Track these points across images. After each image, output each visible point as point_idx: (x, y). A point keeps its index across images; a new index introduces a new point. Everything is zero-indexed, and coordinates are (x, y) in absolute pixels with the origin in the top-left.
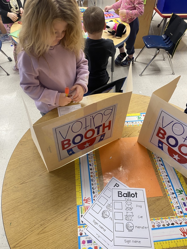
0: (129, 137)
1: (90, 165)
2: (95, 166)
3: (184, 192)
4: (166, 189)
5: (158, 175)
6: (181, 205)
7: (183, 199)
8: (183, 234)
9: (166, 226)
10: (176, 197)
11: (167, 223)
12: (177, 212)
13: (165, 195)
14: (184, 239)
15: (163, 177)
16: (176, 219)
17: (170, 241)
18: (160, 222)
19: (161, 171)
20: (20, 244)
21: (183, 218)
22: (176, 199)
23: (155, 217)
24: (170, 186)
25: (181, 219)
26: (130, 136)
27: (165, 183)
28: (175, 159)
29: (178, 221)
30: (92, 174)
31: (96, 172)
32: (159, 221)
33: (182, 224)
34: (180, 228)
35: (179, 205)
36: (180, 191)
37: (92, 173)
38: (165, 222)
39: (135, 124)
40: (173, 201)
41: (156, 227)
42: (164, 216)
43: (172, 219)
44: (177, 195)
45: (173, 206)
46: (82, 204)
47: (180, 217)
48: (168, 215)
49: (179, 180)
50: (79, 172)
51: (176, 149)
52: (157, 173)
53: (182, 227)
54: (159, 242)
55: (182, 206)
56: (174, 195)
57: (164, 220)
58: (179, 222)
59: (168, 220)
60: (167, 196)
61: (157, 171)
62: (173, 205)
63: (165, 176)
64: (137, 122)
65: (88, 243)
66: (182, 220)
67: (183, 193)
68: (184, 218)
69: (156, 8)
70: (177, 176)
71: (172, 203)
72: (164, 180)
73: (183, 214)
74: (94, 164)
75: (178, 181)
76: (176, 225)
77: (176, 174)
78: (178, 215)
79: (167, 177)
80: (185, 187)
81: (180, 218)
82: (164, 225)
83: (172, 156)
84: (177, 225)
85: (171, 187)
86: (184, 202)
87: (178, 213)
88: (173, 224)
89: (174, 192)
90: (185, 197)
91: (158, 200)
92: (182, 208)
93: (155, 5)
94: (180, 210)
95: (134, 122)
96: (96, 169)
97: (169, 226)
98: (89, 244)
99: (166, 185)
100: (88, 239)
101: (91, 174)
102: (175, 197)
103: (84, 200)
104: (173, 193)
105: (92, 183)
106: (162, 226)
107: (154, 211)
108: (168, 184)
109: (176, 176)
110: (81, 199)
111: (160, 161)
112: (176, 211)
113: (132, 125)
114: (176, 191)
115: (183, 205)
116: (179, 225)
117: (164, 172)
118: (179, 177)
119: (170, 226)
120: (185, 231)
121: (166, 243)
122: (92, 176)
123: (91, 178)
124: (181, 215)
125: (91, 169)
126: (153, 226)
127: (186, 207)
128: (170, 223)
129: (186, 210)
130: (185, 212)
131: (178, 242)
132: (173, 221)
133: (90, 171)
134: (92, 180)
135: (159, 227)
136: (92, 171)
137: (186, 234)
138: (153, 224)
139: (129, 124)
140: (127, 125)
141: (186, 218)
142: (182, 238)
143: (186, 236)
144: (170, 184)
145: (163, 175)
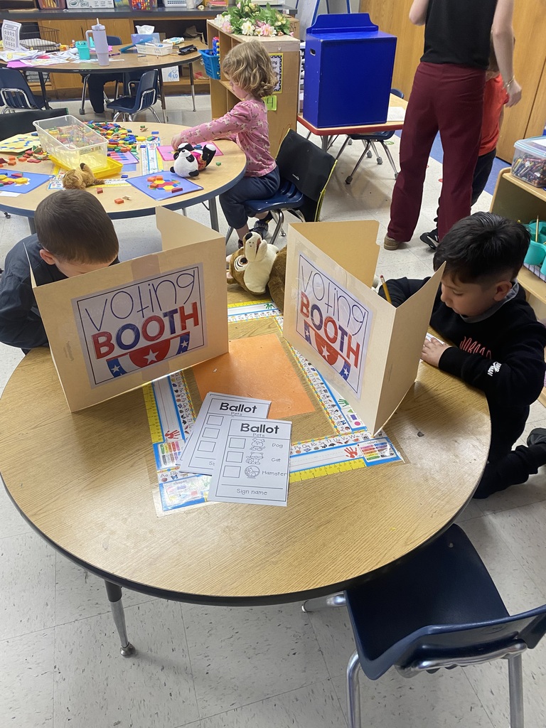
0: (249, 336)
1: (175, 385)
2: (185, 385)
4: (321, 401)
6: (347, 419)
7: (351, 411)
8: (349, 455)
9: (321, 448)
10: (338, 409)
11: (323, 445)
13: (319, 410)
14: (352, 462)
15: (316, 387)
16: (338, 438)
17: (327, 467)
18: (310, 446)
19: (311, 378)
20: (45, 510)
21: (350, 435)
22: (339, 413)
23: (301, 440)
24: (328, 397)
25: (346, 437)
27: (319, 393)
29: (341, 439)
30: (180, 398)
31: (187, 393)
32: (309, 444)
33: (348, 443)
34: (345, 448)
35: (344, 420)
36: (346, 401)
37: (179, 396)
38: (318, 444)
39: (260, 316)
40: (332, 416)
41: (303, 452)
42: (318, 436)
43: (332, 439)
44: (341, 407)
45: (333, 422)
46: (162, 441)
47: (346, 434)
48: (324, 435)
52: (304, 382)
53: (348, 447)
56: (336, 408)
57: (317, 442)
58: (343, 442)
59: (324, 441)
60: (322, 410)
61: (305, 380)
62: (334, 420)
63: (320, 385)
64: (265, 312)
65: (178, 489)
66: (349, 438)
68: (353, 435)
69: (301, 117)
71: (331, 418)
72: (316, 390)
73: (350, 430)
74: (182, 383)
76: (337, 445)
78: (341, 432)
79: (324, 385)
81: (344, 436)
82: (316, 448)
84: (340, 445)
85: (331, 398)
86: (352, 414)
87: (342, 430)
89: (335, 404)
91: (307, 417)
92: (349, 422)
93: (297, 112)
94: (347, 425)
95: (259, 313)
96: (186, 389)
97: (326, 448)
98: (180, 490)
99: (321, 396)
100: (179, 485)
101: (176, 398)
102: (337, 411)
103: (167, 435)
104: (333, 406)
105: (179, 409)
106: (313, 450)
107: (299, 433)
108: (325, 394)
110: (161, 434)
111: (309, 364)
112: (339, 428)
113: (254, 317)
114: (339, 403)
115: (351, 419)
116: (344, 444)
117: (318, 379)
119: (328, 447)
120: (354, 451)
121: (321, 470)
122: (179, 400)
123: (178, 403)
124: (347, 431)
125: (177, 391)
126: (297, 452)
127: (356, 421)
128: (328, 445)
129: (357, 423)
130: (354, 426)
131: (340, 465)
132: (333, 441)
133: (175, 394)
134: (180, 406)
135: (308, 452)
136: (179, 393)
137: (356, 454)
138: (298, 449)
139: (250, 318)
140: (245, 319)
141: (356, 434)
142: (349, 460)
143: (356, 457)
144: (328, 394)
145: (315, 383)
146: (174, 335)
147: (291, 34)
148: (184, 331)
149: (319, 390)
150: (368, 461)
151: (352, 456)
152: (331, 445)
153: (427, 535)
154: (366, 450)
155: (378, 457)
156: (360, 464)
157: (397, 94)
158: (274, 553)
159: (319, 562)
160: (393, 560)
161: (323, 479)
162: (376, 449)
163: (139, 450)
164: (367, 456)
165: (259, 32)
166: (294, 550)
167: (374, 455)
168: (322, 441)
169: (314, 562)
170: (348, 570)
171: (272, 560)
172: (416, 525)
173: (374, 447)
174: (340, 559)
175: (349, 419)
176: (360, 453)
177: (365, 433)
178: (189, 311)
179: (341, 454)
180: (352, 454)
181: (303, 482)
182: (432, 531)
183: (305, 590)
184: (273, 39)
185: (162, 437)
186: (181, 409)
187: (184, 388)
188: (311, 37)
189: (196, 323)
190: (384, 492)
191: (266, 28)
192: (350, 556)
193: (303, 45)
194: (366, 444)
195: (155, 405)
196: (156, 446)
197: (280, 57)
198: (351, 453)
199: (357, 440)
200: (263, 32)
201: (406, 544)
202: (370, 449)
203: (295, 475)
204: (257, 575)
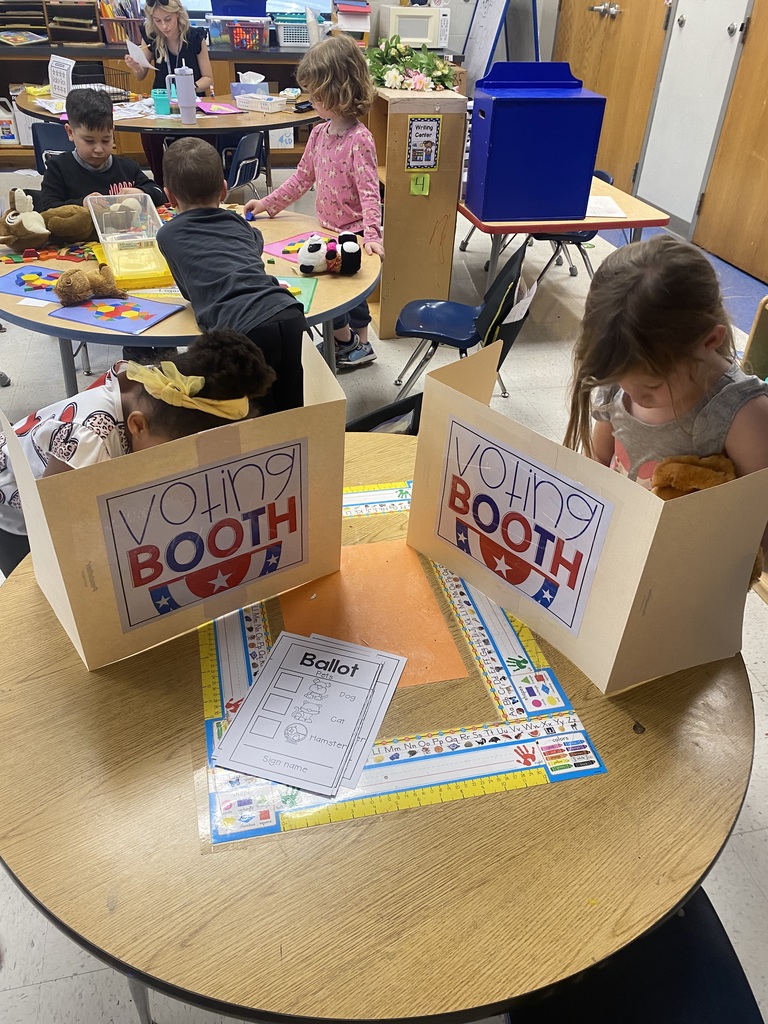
0: (370, 542)
1: (249, 619)
3: (531, 663)
4: (479, 659)
5: (455, 629)
6: (520, 694)
7: (526, 680)
8: (522, 760)
9: (475, 745)
10: (506, 676)
11: (479, 739)
12: (508, 712)
13: (476, 675)
14: (526, 772)
15: (471, 633)
16: (505, 727)
17: (485, 779)
18: (459, 739)
19: (463, 618)
20: (22, 828)
21: (524, 724)
22: (507, 683)
23: (443, 728)
24: (490, 652)
25: (518, 726)
26: (374, 540)
27: (475, 645)
28: (499, 573)
29: (509, 730)
30: (255, 641)
31: (266, 633)
32: (457, 736)
33: (521, 738)
34: (515, 747)
35: (515, 695)
36: (518, 663)
37: (253, 637)
38: (472, 736)
39: (390, 510)
40: (496, 687)
41: (446, 750)
42: (472, 722)
43: (494, 729)
44: (511, 672)
45: (497, 699)
46: (220, 716)
47: (518, 721)
48: (481, 721)
49: (517, 635)
50: (210, 639)
51: (496, 537)
52: (452, 624)
53: (521, 746)
54: (452, 785)
55: (522, 697)
56: (503, 673)
57: (469, 733)
58: (513, 735)
59: (481, 731)
60: (479, 676)
61: (453, 620)
62: (499, 695)
63: (478, 631)
64: (396, 504)
65: (239, 805)
66: (522, 729)
67: (529, 665)
68: (529, 724)
69: (463, 205)
70: (512, 627)
71: (494, 691)
72: (471, 638)
73: (525, 715)
74: (260, 615)
75: (514, 638)
76: (503, 740)
77: (510, 622)
78: (510, 718)
79: (483, 631)
80: (534, 652)
81: (515, 724)
82: (468, 745)
83: (492, 565)
84: (508, 740)
85: (495, 655)
86: (528, 686)
87: (512, 714)
88: (495, 739)
89: (500, 665)
90: (533, 675)
91: (454, 686)
92: (523, 700)
93: (459, 198)
94: (519, 705)
95: (388, 504)
96: (265, 627)
97: (485, 744)
98: (242, 808)
99: (479, 650)
100: (242, 798)
101: (249, 642)
102: (504, 678)
103: (229, 706)
104: (498, 669)
105: (252, 661)
106: (463, 747)
107: (442, 715)
108: (485, 647)
109: (508, 628)
110: (219, 703)
111: (462, 594)
112: (507, 709)
113: (379, 511)
114: (507, 664)
115: (527, 694)
116: (514, 740)
117: (474, 619)
118: (517, 629)
119: (487, 744)
120: (531, 752)
121: (475, 784)
122: (253, 645)
123: (251, 651)
124: (519, 716)
125: (250, 629)
126: (437, 749)
127: (534, 698)
128: (488, 739)
129: (537, 703)
130: (531, 708)
131: (507, 778)
132: (496, 732)
133: (248, 634)
134: (254, 656)
135: (454, 750)
136: (254, 633)
137: (534, 760)
138: (438, 744)
139: (372, 511)
140: (365, 512)
141: (535, 723)
142: (521, 770)
143: (533, 764)
144: (490, 647)
145: (470, 627)
146: (257, 547)
147: (454, 88)
148: (274, 541)
149: (476, 639)
150: (553, 773)
151: (527, 763)
152: (492, 740)
153: (651, 918)
154: (549, 753)
155: (570, 766)
156: (538, 778)
157: (604, 177)
158: (390, 937)
159: (465, 958)
160: (592, 963)
161: (479, 800)
162: (566, 752)
163: (182, 730)
164: (551, 764)
165: (409, 85)
166: (424, 934)
167: (563, 761)
168: (478, 732)
169: (456, 959)
170: (515, 977)
171: (387, 949)
172: (631, 897)
173: (564, 747)
174: (502, 954)
175: (523, 693)
176: (539, 757)
177: (549, 721)
178: (282, 509)
179: (508, 757)
180: (527, 758)
181: (445, 806)
182: (658, 911)
183: (439, 1012)
184: (429, 94)
185: (220, 709)
186: (255, 661)
187: (262, 624)
188: (482, 94)
189: (293, 528)
190: (578, 831)
191: (421, 79)
192: (519, 951)
193: (471, 104)
194: (549, 742)
195: (214, 652)
196: (209, 724)
197: (437, 120)
198: (525, 757)
199: (536, 732)
200: (415, 84)
201: (614, 934)
202: (557, 751)
203: (432, 791)
204: (360, 978)
